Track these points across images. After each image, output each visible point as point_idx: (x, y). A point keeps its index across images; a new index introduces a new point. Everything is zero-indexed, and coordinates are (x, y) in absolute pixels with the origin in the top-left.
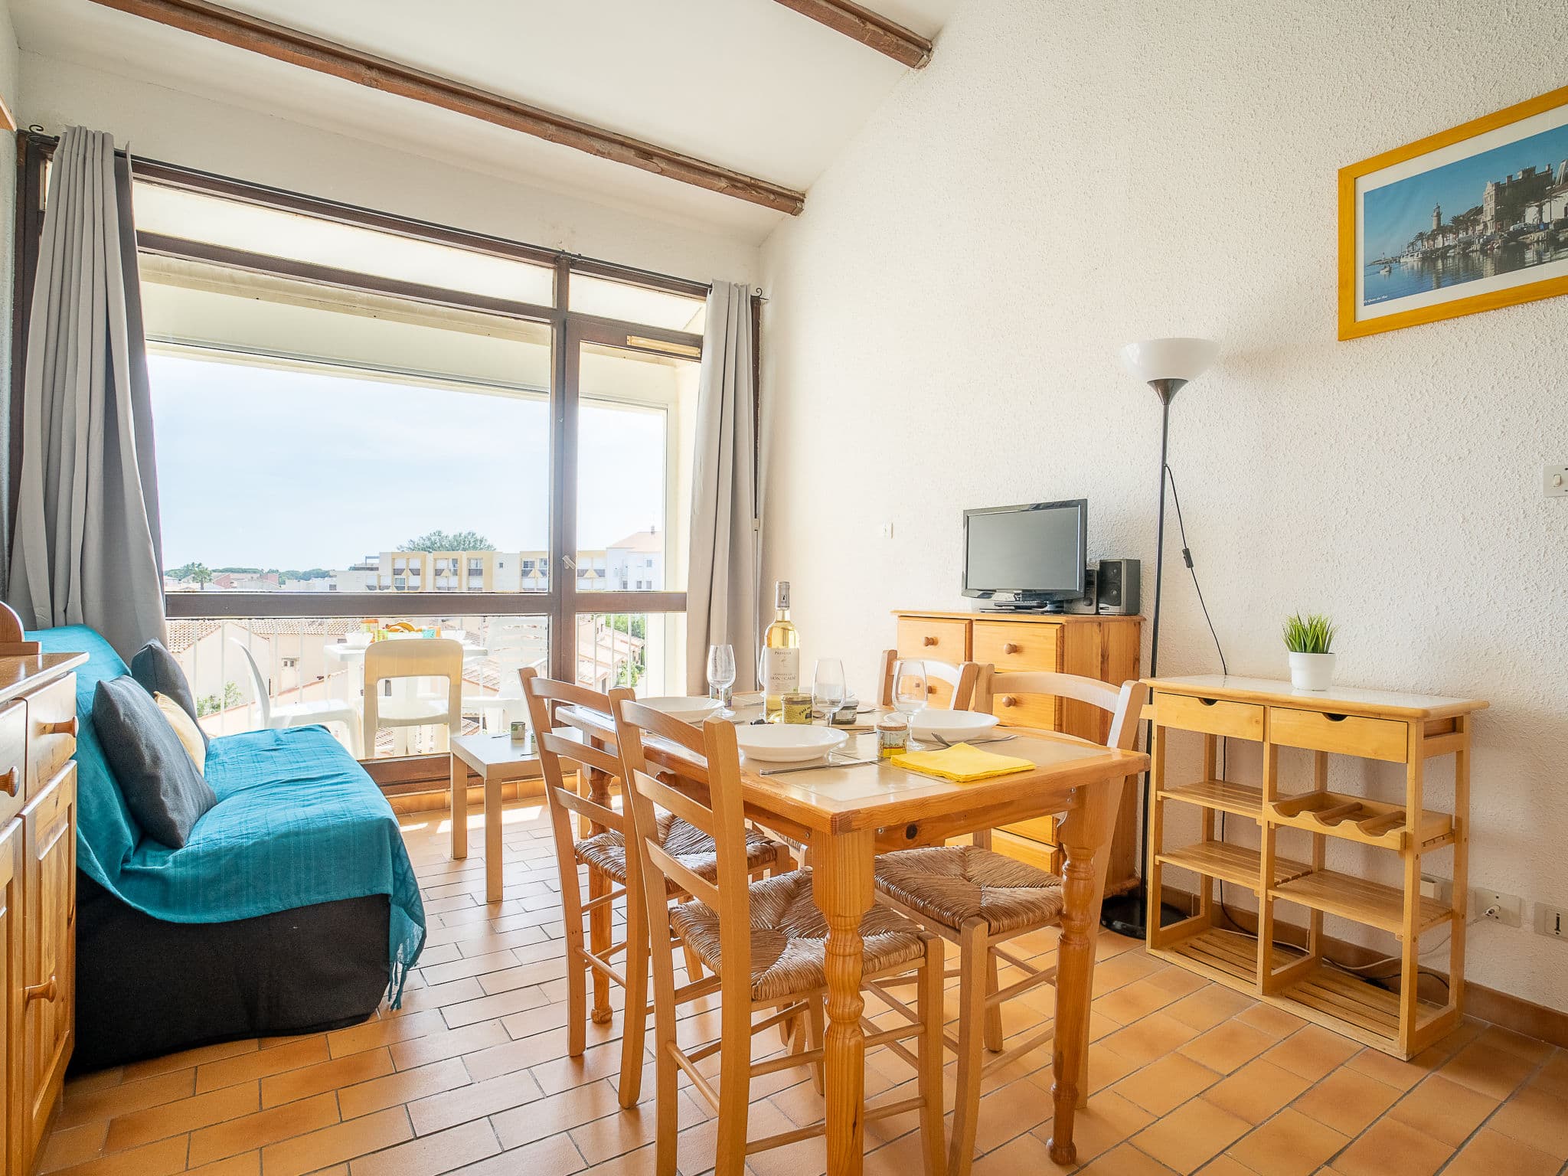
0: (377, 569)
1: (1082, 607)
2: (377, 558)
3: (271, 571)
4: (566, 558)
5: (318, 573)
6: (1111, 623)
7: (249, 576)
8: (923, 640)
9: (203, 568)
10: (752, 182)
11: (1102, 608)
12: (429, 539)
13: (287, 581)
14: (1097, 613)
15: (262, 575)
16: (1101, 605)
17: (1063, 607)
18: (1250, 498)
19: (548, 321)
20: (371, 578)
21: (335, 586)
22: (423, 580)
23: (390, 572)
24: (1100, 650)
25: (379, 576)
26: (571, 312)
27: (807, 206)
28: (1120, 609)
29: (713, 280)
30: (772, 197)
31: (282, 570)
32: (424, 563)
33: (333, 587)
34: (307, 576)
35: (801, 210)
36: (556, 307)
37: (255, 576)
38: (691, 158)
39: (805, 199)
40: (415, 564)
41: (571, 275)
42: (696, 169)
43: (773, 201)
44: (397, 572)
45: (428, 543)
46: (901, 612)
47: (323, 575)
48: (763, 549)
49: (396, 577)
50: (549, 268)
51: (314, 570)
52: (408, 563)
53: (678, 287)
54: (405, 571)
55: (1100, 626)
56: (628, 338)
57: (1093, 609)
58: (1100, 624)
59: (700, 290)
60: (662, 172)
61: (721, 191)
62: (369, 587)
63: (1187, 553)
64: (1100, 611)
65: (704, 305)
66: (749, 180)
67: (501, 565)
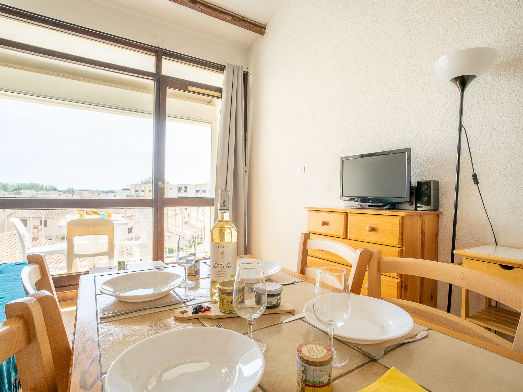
0: (130, 190)
1: (407, 206)
2: (130, 186)
3: (96, 191)
4: (160, 183)
5: (111, 191)
6: (426, 215)
7: (88, 192)
8: (321, 223)
9: (74, 190)
10: (243, 18)
11: (418, 207)
12: (147, 180)
13: (101, 194)
14: (416, 209)
15: (93, 192)
16: (418, 205)
17: (395, 206)
18: (513, 144)
19: (152, 78)
20: (128, 193)
21: (116, 195)
22: (145, 194)
23: (134, 191)
24: (421, 231)
25: (130, 192)
26: (163, 75)
27: (267, 31)
28: (430, 208)
29: (227, 63)
30: (251, 26)
31: (99, 190)
32: (145, 187)
33: (115, 196)
34: (107, 192)
35: (264, 32)
36: (156, 73)
37: (90, 192)
38: (214, 5)
39: (266, 28)
40: (142, 188)
41: (163, 59)
42: (217, 10)
43: (252, 28)
44: (136, 191)
45: (147, 181)
46: (310, 208)
47: (113, 192)
48: (249, 180)
49: (136, 192)
50: (153, 55)
51: (110, 190)
52: (140, 188)
53: (211, 66)
54: (139, 191)
55: (421, 217)
56: (189, 87)
57: (413, 207)
58: (421, 216)
59: (221, 68)
60: (201, 11)
61: (229, 21)
62: (127, 196)
63: (475, 176)
64: (417, 208)
65: (223, 76)
66: (241, 17)
67: (171, 189)
